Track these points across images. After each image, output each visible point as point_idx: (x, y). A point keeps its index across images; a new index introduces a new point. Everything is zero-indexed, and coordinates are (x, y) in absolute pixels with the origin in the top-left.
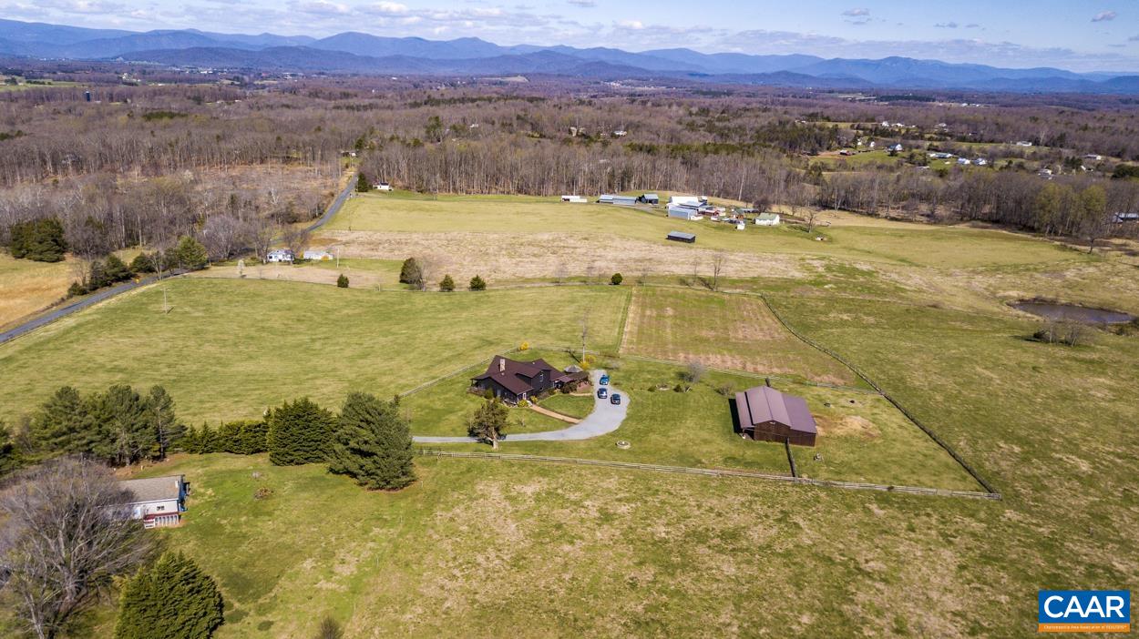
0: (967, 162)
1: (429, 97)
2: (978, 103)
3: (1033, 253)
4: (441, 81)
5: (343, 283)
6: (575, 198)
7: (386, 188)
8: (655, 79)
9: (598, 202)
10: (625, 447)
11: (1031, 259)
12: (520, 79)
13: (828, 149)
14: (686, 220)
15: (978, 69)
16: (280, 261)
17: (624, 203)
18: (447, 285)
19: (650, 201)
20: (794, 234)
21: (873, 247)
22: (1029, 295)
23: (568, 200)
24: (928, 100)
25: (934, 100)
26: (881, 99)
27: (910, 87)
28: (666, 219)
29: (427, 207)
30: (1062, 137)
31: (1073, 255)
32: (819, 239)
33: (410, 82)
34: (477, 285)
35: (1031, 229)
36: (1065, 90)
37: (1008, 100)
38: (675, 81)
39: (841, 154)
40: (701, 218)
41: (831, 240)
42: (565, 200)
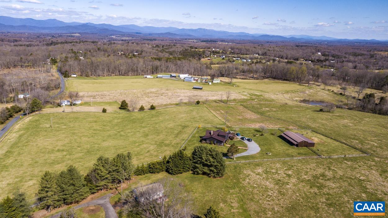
0: (245, 61)
1: (52, 41)
2: (230, 43)
3: (294, 87)
4: (48, 35)
5: (104, 111)
6: (149, 76)
7: (75, 76)
8: (127, 35)
9: (157, 77)
10: (270, 154)
11: (294, 89)
12: (77, 35)
13: (203, 58)
14: (191, 82)
15: (225, 32)
16: (66, 105)
17: (166, 77)
18: (142, 109)
19: (174, 77)
20: (226, 85)
21: (251, 88)
22: (302, 99)
23: (146, 77)
24: (216, 42)
25: (218, 42)
26: (202, 41)
27: (208, 38)
28: (184, 82)
29: (98, 82)
30: (265, 53)
31: (304, 87)
32: (235, 86)
33: (36, 35)
34: (153, 108)
35: (287, 80)
36: (249, 39)
37: (238, 42)
38: (134, 36)
39: (208, 59)
40: (195, 81)
41: (238, 86)
42: (145, 77)
